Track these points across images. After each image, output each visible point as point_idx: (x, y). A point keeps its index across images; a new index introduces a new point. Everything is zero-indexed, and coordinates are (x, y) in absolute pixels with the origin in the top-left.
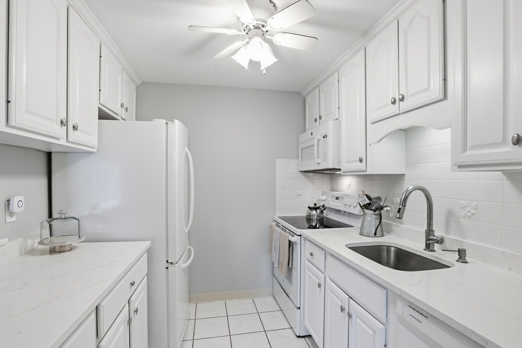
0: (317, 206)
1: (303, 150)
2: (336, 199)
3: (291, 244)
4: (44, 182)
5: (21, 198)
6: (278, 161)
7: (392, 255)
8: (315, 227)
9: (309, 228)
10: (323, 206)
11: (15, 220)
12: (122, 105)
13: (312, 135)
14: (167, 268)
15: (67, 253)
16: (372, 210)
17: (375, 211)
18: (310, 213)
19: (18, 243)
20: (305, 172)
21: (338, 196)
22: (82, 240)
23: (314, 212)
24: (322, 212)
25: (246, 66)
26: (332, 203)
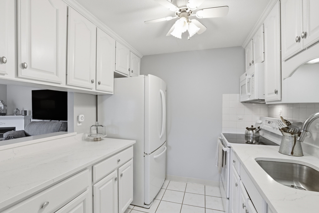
0: (254, 127)
1: (243, 87)
2: (268, 123)
3: (225, 153)
4: (95, 108)
5: (83, 116)
6: (224, 95)
7: (304, 173)
8: (252, 143)
9: (247, 143)
10: (259, 128)
11: (81, 125)
12: (129, 70)
13: (246, 75)
14: (144, 156)
15: (99, 141)
16: (289, 133)
17: (292, 134)
18: (248, 132)
19: (81, 135)
20: (245, 102)
21: (270, 120)
22: (104, 137)
23: (251, 132)
24: (258, 132)
25: (180, 37)
26: (265, 126)
